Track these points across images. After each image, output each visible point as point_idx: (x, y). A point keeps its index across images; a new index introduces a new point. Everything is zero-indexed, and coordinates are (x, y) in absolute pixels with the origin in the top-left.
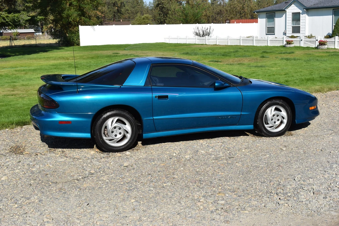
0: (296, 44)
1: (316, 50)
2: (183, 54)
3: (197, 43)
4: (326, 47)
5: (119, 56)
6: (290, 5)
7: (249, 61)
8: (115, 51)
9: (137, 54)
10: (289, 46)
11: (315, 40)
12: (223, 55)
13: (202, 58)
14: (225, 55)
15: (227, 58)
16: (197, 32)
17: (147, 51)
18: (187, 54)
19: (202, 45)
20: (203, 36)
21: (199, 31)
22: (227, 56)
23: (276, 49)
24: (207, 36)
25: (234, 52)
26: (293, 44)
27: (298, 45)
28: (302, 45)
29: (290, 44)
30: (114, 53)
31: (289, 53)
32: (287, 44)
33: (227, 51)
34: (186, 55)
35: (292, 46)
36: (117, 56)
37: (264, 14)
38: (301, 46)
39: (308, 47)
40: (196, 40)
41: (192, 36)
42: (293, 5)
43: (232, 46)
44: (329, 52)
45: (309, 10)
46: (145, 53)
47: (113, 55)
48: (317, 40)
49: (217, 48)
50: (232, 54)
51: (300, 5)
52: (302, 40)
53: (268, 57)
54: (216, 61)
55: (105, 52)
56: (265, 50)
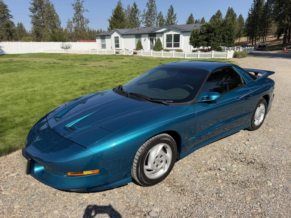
0: (120, 54)
1: (133, 57)
2: (59, 59)
3: (63, 53)
4: (137, 55)
5: (14, 62)
6: (113, 32)
7: (105, 64)
8: (11, 59)
9: (27, 60)
10: (117, 54)
12: (85, 60)
13: (73, 62)
14: (86, 60)
15: (88, 62)
16: (63, 46)
17: (34, 58)
18: (61, 59)
19: (67, 54)
20: (66, 49)
21: (64, 46)
22: (87, 60)
23: (112, 56)
24: (69, 49)
25: (90, 58)
27: (122, 54)
28: (124, 54)
30: (10, 60)
31: (122, 59)
33: (85, 57)
34: (61, 61)
35: (119, 54)
36: (12, 62)
37: (100, 37)
39: (127, 55)
40: (63, 51)
41: (60, 49)
42: (115, 32)
43: (85, 54)
44: (142, 58)
45: (123, 35)
46: (32, 60)
47: (9, 61)
48: (132, 52)
49: (77, 55)
50: (90, 59)
51: (119, 33)
52: (124, 51)
53: (113, 61)
54: (84, 65)
55: (4, 59)
56: (107, 57)
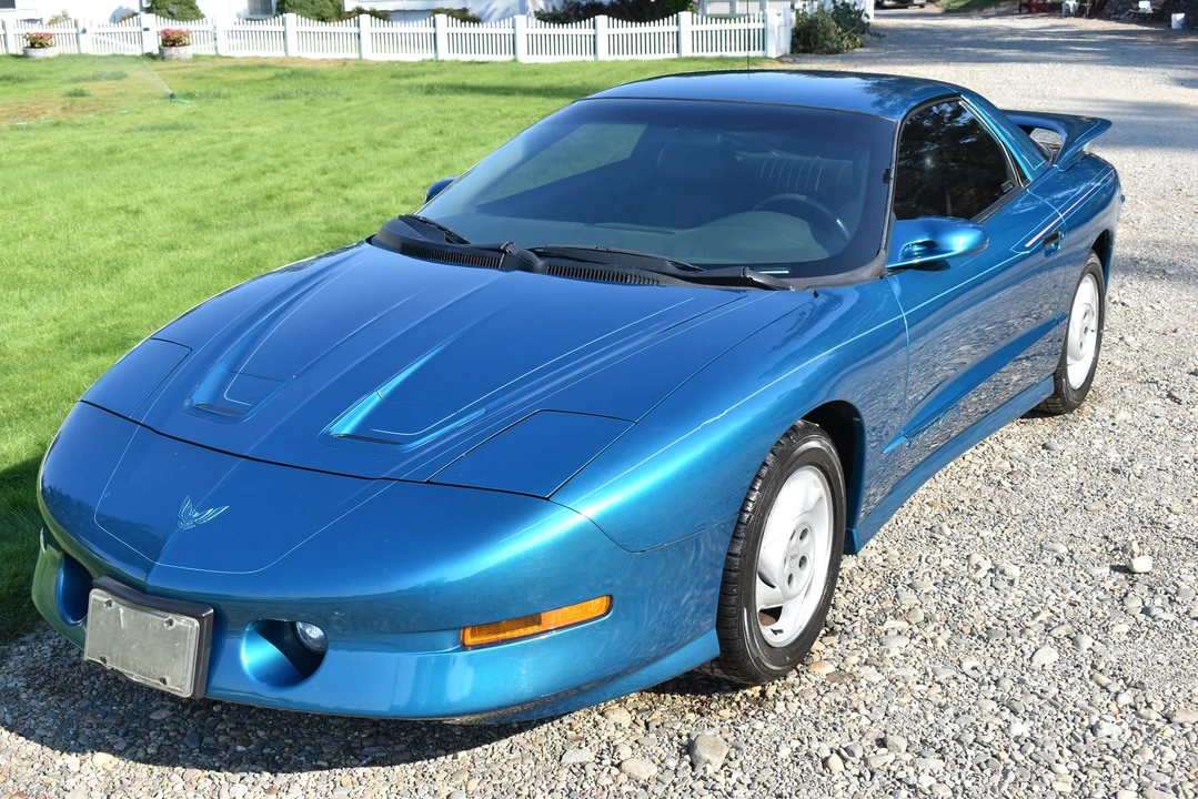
0: (61, 47)
1: (159, 64)
10: (39, 53)
11: (138, 29)
26: (51, 46)
27: (71, 49)
29: (42, 46)
32: (32, 46)
35: (50, 52)
38: (83, 51)
39: (114, 55)
48: (146, 29)
52: (84, 31)
